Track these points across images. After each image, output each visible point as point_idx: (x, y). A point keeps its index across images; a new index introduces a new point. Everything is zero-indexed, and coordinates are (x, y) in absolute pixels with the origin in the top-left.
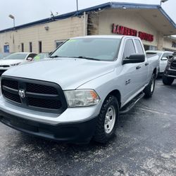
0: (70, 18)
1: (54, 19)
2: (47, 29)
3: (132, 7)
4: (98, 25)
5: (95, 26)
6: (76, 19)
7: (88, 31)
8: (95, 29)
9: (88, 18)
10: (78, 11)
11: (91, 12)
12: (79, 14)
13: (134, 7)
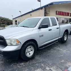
0: (38, 10)
1: (33, 11)
2: (31, 15)
3: (64, 3)
4: (49, 12)
5: (48, 12)
6: (40, 10)
7: (45, 15)
8: (48, 14)
9: (45, 10)
10: (41, 7)
11: (46, 7)
12: (41, 8)
13: (65, 3)
